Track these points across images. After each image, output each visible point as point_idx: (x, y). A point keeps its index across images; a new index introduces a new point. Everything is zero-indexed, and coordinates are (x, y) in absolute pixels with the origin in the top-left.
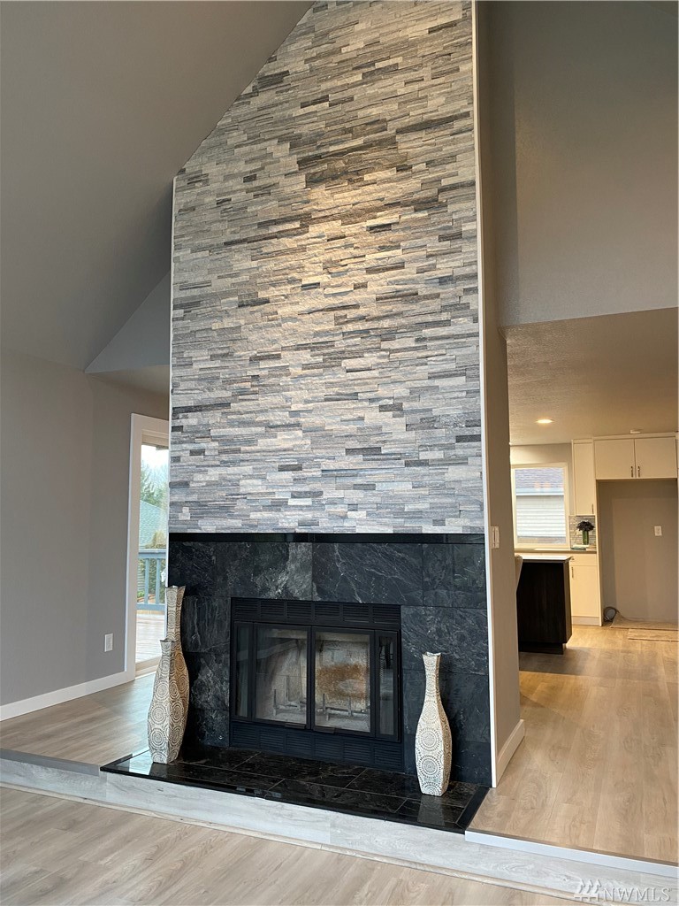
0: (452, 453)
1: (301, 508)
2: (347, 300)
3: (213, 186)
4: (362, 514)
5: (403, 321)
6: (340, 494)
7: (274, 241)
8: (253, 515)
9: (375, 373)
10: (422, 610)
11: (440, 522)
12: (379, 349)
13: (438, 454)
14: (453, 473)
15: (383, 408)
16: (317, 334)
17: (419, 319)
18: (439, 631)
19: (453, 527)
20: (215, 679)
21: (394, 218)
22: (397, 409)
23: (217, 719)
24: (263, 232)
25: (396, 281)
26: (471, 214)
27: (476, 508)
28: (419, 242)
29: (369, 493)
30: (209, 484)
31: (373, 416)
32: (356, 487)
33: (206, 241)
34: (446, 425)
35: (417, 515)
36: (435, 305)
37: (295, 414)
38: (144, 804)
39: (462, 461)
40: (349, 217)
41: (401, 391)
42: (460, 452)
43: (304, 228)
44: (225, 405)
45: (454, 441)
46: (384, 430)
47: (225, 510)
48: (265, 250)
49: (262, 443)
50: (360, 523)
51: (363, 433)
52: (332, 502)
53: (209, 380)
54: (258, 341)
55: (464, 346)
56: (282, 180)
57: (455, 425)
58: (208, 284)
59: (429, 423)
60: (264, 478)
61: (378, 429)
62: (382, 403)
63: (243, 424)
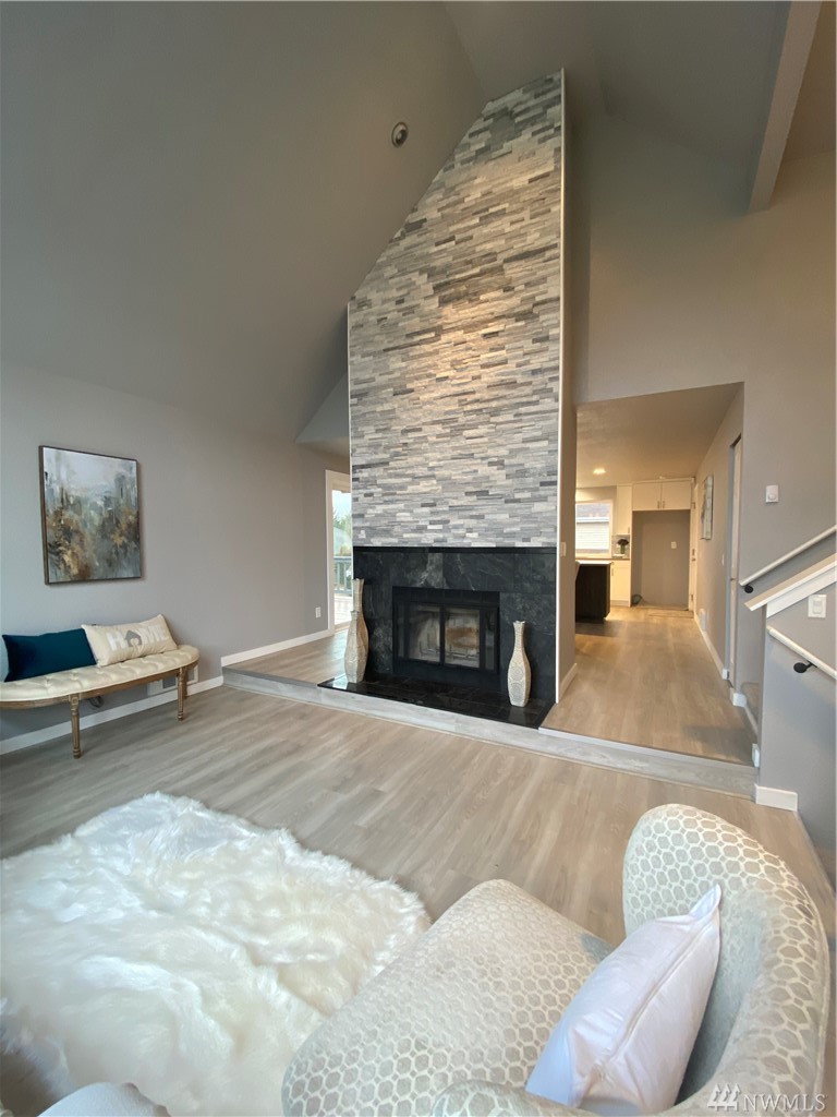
0: (537, 494)
1: (435, 531)
2: (467, 388)
3: (375, 309)
4: (475, 535)
5: (506, 402)
6: (461, 522)
7: (418, 347)
8: (405, 536)
9: (486, 439)
10: (514, 595)
11: (527, 540)
12: (489, 422)
13: (527, 495)
14: (538, 507)
15: (491, 464)
16: (447, 413)
17: (518, 400)
18: (524, 609)
19: (536, 543)
20: (384, 635)
21: (501, 327)
22: (500, 464)
23: (385, 658)
24: (409, 341)
25: (502, 374)
26: (556, 322)
27: (552, 530)
28: (518, 344)
29: (481, 521)
30: (377, 515)
31: (484, 470)
32: (472, 517)
33: (371, 349)
34: (534, 475)
35: (512, 535)
36: (528, 390)
37: (432, 468)
38: (344, 706)
39: (544, 499)
40: (469, 327)
41: (503, 452)
42: (542, 493)
43: (438, 337)
44: (384, 463)
45: (538, 485)
46: (491, 479)
47: (387, 532)
48: (411, 354)
49: (410, 489)
50: (474, 540)
51: (476, 482)
52: (456, 527)
53: (375, 446)
54: (406, 419)
55: (548, 419)
56: (422, 302)
57: (540, 474)
58: (373, 379)
59: (522, 473)
60: (411, 512)
61: (487, 478)
62: (490, 460)
63: (398, 476)
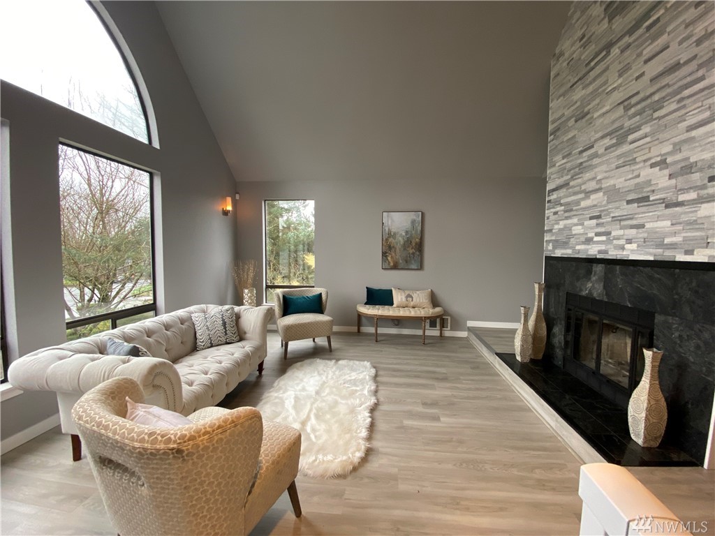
0: (704, 192)
1: (598, 242)
2: (631, 91)
3: (567, 55)
4: (634, 246)
6: (621, 232)
8: (578, 247)
9: (648, 139)
10: (670, 319)
11: (690, 252)
12: (651, 119)
13: (693, 195)
14: (705, 210)
15: (652, 166)
16: (613, 122)
18: (681, 337)
19: (701, 256)
20: (559, 334)
22: (662, 164)
25: (664, 61)
29: (640, 230)
30: (560, 230)
31: (646, 173)
32: (632, 227)
34: (701, 169)
35: (673, 247)
36: (692, 66)
37: (599, 181)
39: (713, 198)
41: (667, 148)
42: (711, 191)
43: (608, 53)
44: (566, 185)
45: (706, 182)
46: (653, 182)
47: (565, 244)
48: (588, 80)
49: (583, 204)
50: (633, 252)
51: (638, 187)
52: (618, 238)
56: (597, 28)
58: (563, 115)
59: (687, 169)
60: (582, 224)
61: (649, 183)
62: (653, 161)
63: (575, 194)
